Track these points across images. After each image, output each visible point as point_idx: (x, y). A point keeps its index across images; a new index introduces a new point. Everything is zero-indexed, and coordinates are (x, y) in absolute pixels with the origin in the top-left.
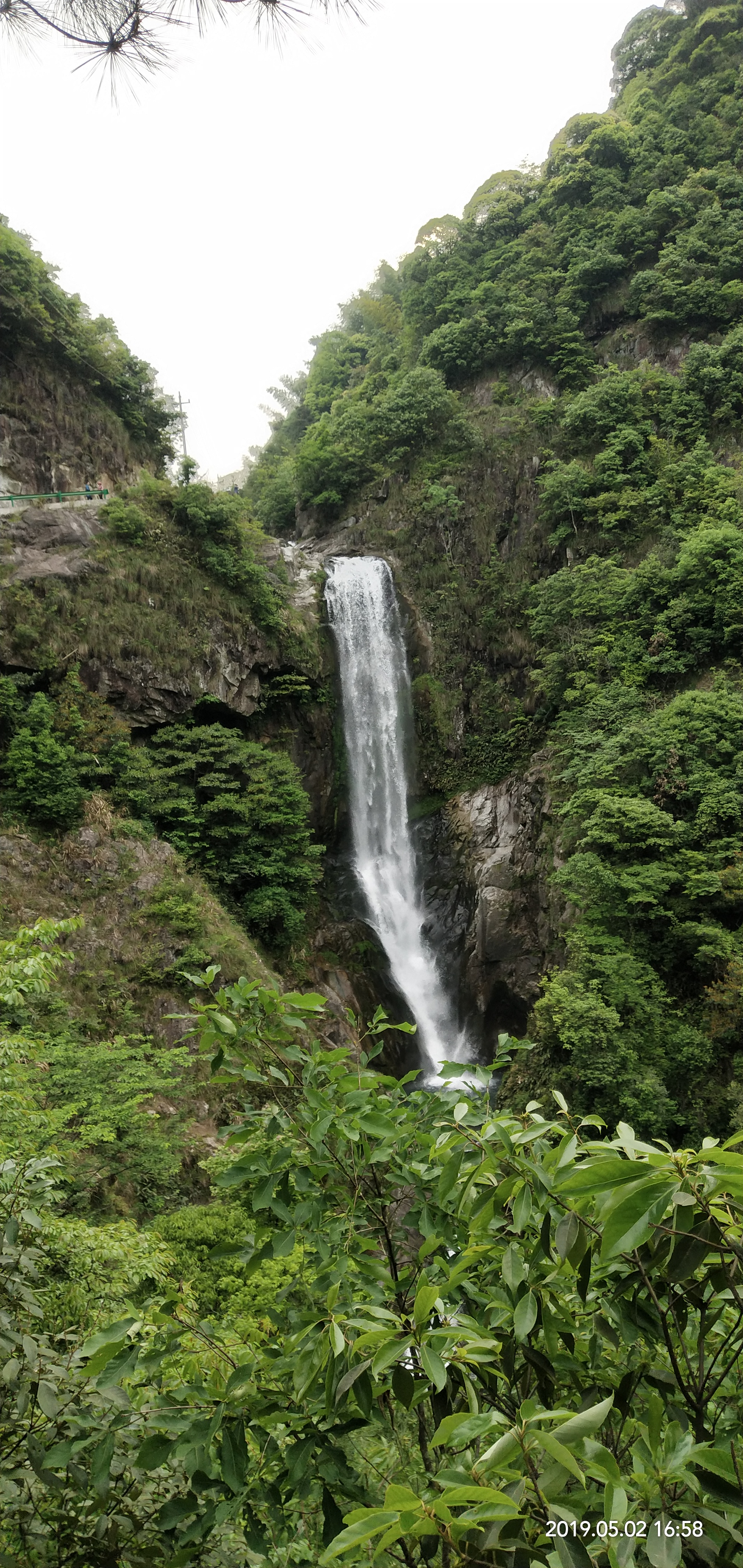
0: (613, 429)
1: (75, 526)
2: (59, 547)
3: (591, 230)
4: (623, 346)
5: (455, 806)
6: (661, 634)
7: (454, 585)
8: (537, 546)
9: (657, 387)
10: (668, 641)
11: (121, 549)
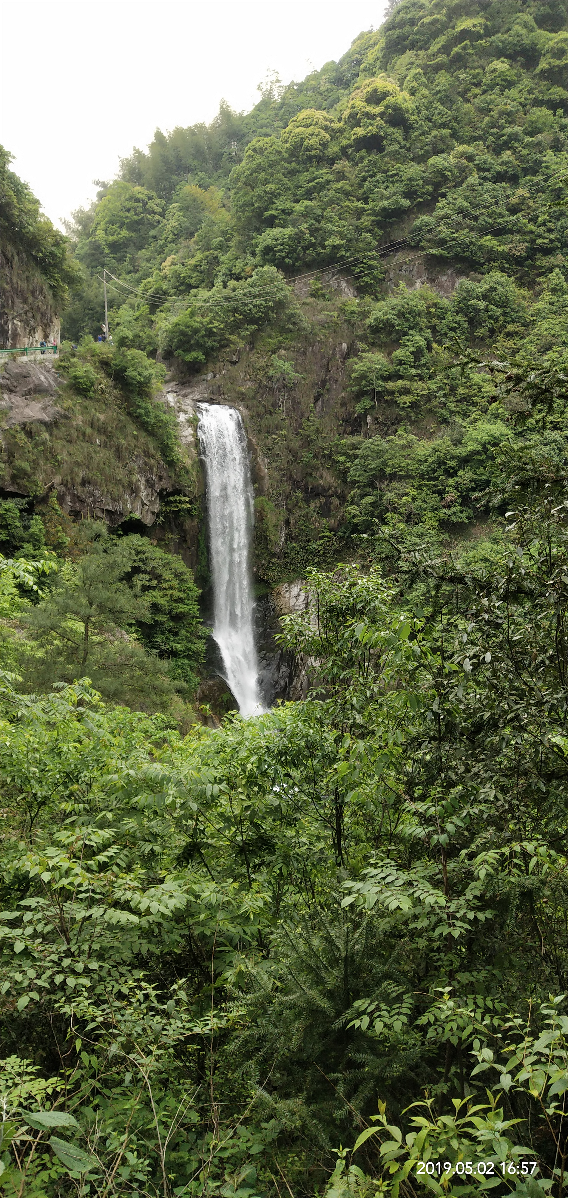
0: (406, 334)
1: (42, 378)
2: (33, 395)
3: (384, 175)
4: (405, 267)
5: (278, 594)
6: (452, 495)
7: (284, 432)
8: (343, 410)
9: (435, 305)
10: (456, 499)
11: (79, 400)
